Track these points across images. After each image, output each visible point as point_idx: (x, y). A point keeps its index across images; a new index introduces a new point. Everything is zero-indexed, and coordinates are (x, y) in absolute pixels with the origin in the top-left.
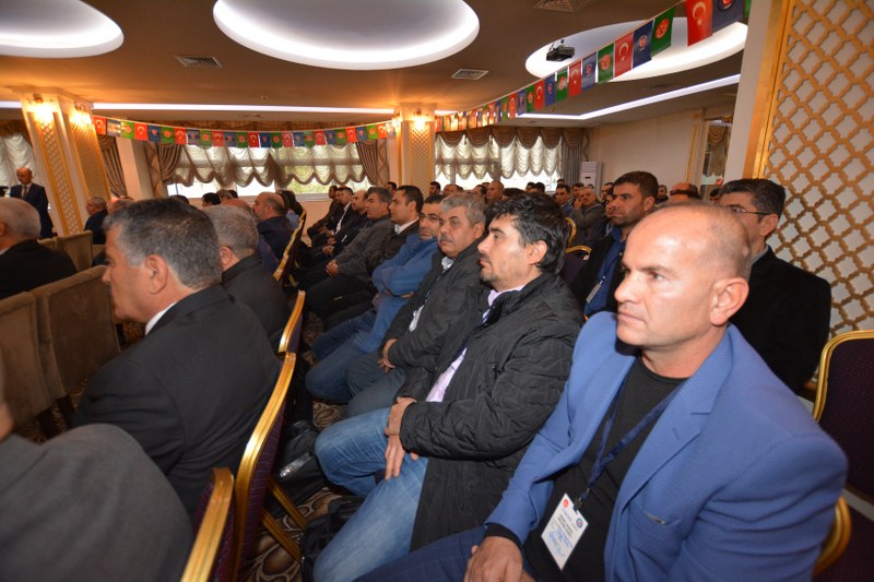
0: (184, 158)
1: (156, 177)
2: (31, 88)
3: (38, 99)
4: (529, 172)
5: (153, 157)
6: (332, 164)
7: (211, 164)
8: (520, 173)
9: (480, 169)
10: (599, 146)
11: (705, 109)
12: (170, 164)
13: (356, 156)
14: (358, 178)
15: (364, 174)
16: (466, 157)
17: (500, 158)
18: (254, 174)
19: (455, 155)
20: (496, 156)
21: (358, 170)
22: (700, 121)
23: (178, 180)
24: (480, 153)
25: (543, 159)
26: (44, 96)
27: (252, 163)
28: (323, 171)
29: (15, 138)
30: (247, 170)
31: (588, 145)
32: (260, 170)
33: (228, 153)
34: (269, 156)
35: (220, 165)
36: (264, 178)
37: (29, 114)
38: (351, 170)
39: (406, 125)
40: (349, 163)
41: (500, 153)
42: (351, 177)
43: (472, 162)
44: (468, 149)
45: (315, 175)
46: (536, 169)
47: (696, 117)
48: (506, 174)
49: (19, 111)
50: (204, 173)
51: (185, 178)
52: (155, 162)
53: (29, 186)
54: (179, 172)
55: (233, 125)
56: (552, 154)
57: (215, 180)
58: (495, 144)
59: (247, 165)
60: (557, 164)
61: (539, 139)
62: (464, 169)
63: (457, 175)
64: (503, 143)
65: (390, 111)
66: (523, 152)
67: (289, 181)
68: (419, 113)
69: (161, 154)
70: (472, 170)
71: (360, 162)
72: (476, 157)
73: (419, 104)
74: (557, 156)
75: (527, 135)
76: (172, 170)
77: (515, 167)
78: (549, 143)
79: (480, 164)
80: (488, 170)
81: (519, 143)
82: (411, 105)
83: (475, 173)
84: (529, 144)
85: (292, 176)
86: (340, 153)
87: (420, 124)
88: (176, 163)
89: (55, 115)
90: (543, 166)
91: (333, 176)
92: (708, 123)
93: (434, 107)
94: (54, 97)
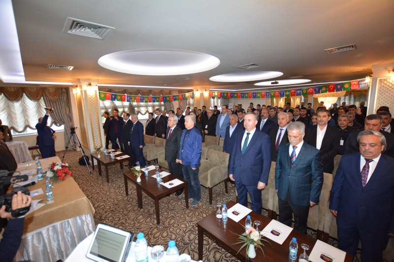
3: (90, 85)
7: (106, 108)
13: (163, 103)
27: (123, 107)
28: (151, 110)
32: (126, 109)
33: (113, 103)
34: (130, 105)
39: (202, 95)
56: (219, 100)
59: (121, 108)
68: (206, 90)
77: (210, 106)
78: (219, 98)
82: (203, 88)
84: (213, 98)
87: (206, 94)
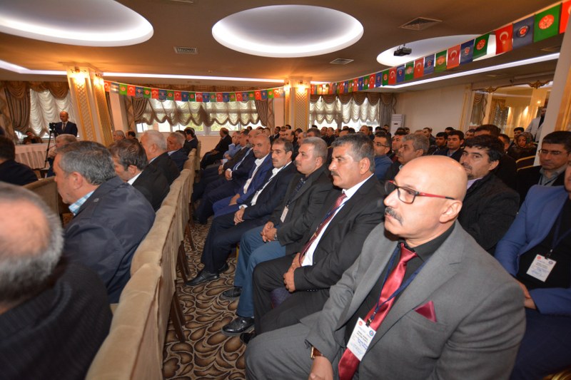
0: (148, 107)
1: (130, 119)
2: (74, 63)
3: (77, 70)
4: (360, 120)
5: (130, 105)
6: (239, 113)
7: (165, 111)
8: (354, 120)
9: (329, 117)
10: (403, 105)
11: (472, 84)
12: (140, 110)
13: (254, 108)
14: (255, 122)
15: (259, 119)
16: (321, 109)
17: (342, 110)
18: (191, 118)
19: (315, 108)
20: (340, 110)
21: (255, 117)
22: (469, 91)
23: (144, 121)
24: (330, 107)
25: (368, 112)
26: (81, 68)
27: (191, 111)
28: (234, 117)
29: (45, 93)
30: (187, 116)
31: (396, 103)
32: (195, 115)
33: (175, 104)
34: (201, 107)
35: (170, 111)
36: (197, 121)
37: (71, 79)
38: (251, 116)
39: (293, 90)
40: (250, 112)
41: (342, 108)
42: (251, 121)
43: (325, 113)
44: (323, 105)
45: (228, 119)
46: (364, 118)
47: (467, 88)
48: (345, 121)
49: (65, 77)
50: (160, 116)
51: (148, 119)
52: (131, 109)
53: (66, 123)
54: (145, 116)
55: (180, 87)
56: (373, 109)
57: (167, 121)
58: (339, 102)
59: (186, 112)
60: (376, 115)
61: (366, 99)
62: (320, 117)
63: (316, 121)
64: (344, 102)
65: (282, 81)
66: (356, 107)
67: (212, 123)
68: (301, 83)
69: (135, 103)
70: (325, 118)
71: (256, 112)
72: (327, 110)
73: (302, 77)
74: (377, 110)
75: (358, 97)
76: (141, 114)
77: (351, 116)
78: (372, 102)
79: (329, 114)
80: (334, 118)
81: (354, 102)
82: (297, 78)
83: (327, 120)
84: (360, 102)
85: (214, 120)
86: (244, 106)
87: (302, 90)
88: (144, 111)
89: (86, 80)
90: (368, 117)
91: (240, 120)
92: (474, 92)
93: (311, 79)
94: (86, 69)
